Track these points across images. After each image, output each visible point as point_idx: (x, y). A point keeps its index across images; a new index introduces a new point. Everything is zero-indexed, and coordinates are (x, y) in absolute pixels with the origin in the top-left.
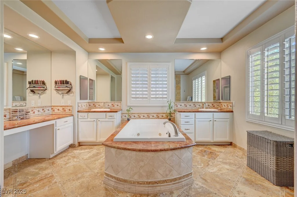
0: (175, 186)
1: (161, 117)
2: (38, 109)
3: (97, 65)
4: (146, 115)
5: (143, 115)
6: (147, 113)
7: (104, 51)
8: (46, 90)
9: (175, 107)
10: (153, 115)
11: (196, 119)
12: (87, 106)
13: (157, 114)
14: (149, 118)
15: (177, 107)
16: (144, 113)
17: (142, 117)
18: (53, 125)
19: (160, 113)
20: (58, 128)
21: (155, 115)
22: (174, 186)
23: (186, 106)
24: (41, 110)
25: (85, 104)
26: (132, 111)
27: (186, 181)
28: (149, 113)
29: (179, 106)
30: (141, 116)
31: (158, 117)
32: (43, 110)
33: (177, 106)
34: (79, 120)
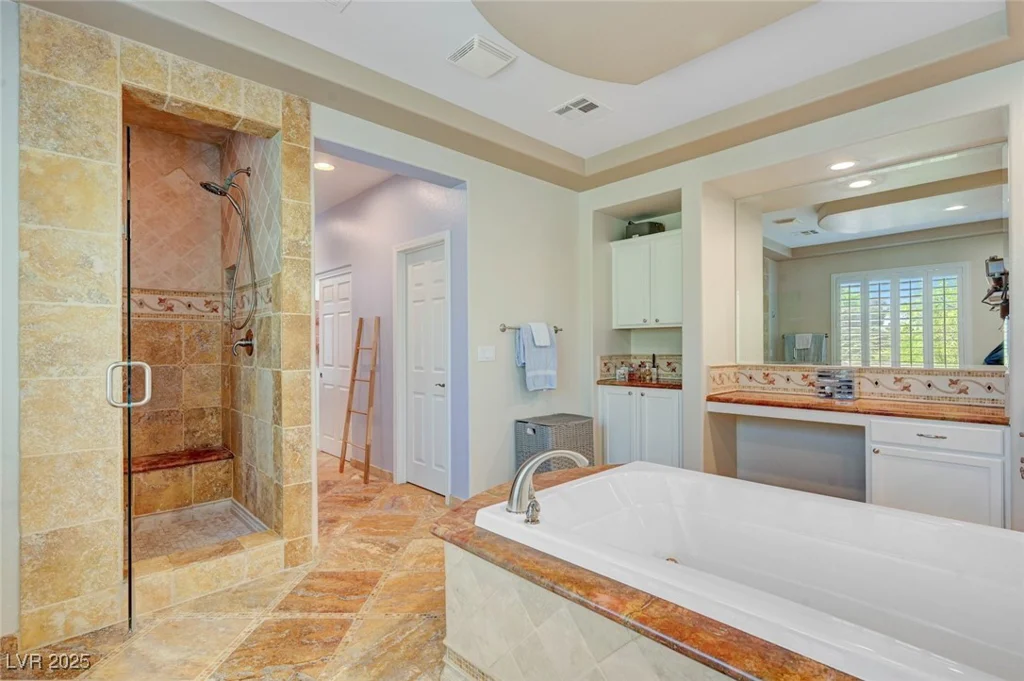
18: (864, 428)
20: (875, 447)
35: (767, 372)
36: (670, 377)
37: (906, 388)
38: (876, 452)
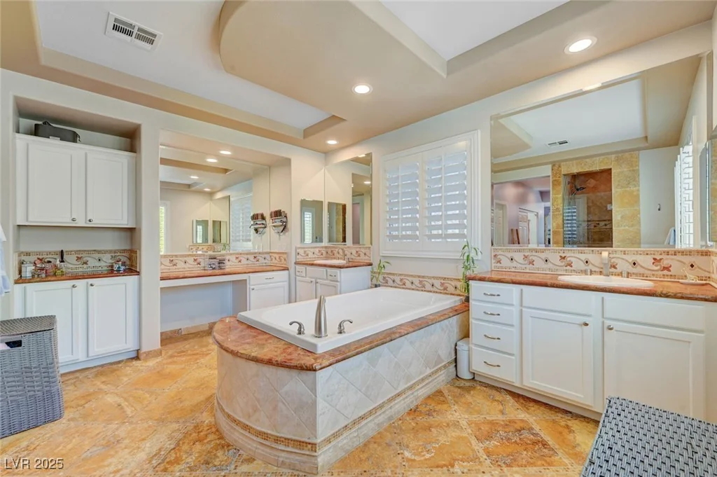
0: (263, 451)
1: (454, 289)
2: (246, 256)
3: (354, 172)
4: (416, 281)
5: (411, 279)
6: (419, 277)
7: (335, 145)
8: (265, 227)
9: (493, 265)
10: (431, 281)
11: (524, 309)
12: (322, 254)
13: (443, 281)
14: (423, 289)
15: (499, 264)
16: (412, 276)
17: (408, 284)
18: (246, 280)
19: (451, 279)
20: (252, 287)
21: (437, 283)
22: (261, 450)
23: (532, 263)
24: (251, 258)
25: (317, 250)
26: (388, 269)
27: (292, 456)
28: (423, 277)
29: (506, 262)
30: (407, 281)
31: (445, 289)
32: (255, 257)
33: (499, 262)
34: (297, 277)
35: (171, 259)
36: (81, 270)
37: (240, 261)
38: (253, 289)
